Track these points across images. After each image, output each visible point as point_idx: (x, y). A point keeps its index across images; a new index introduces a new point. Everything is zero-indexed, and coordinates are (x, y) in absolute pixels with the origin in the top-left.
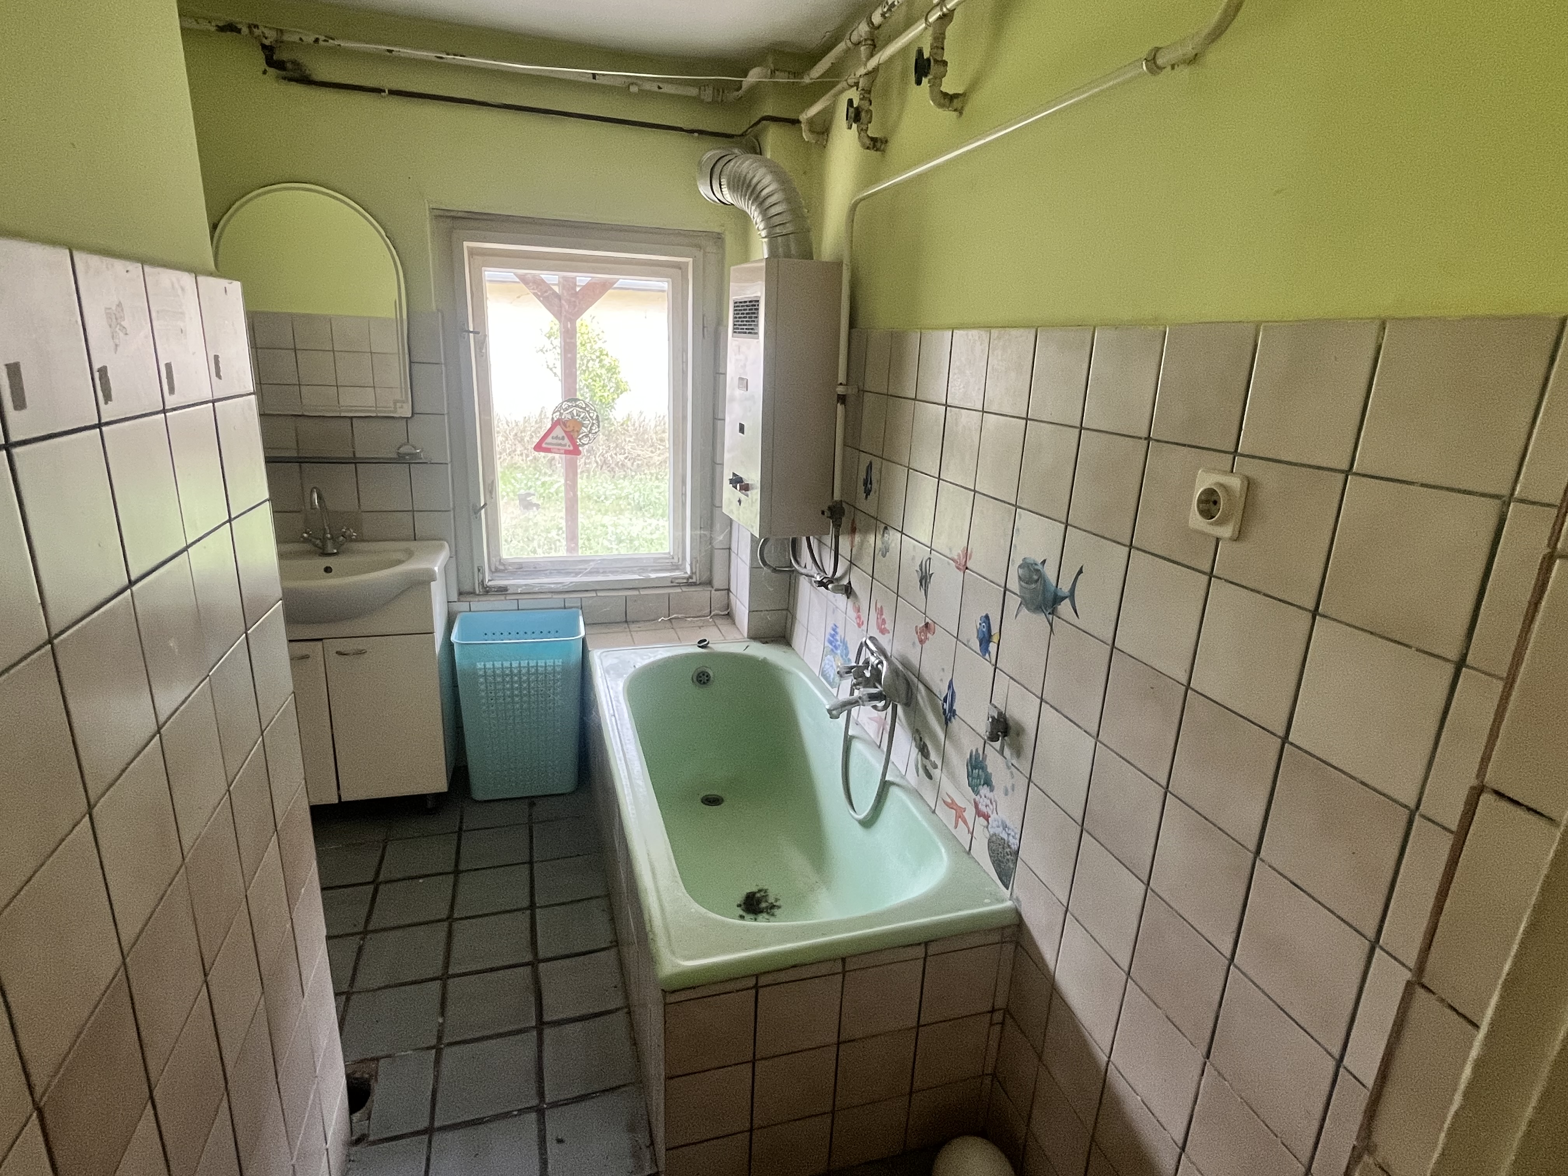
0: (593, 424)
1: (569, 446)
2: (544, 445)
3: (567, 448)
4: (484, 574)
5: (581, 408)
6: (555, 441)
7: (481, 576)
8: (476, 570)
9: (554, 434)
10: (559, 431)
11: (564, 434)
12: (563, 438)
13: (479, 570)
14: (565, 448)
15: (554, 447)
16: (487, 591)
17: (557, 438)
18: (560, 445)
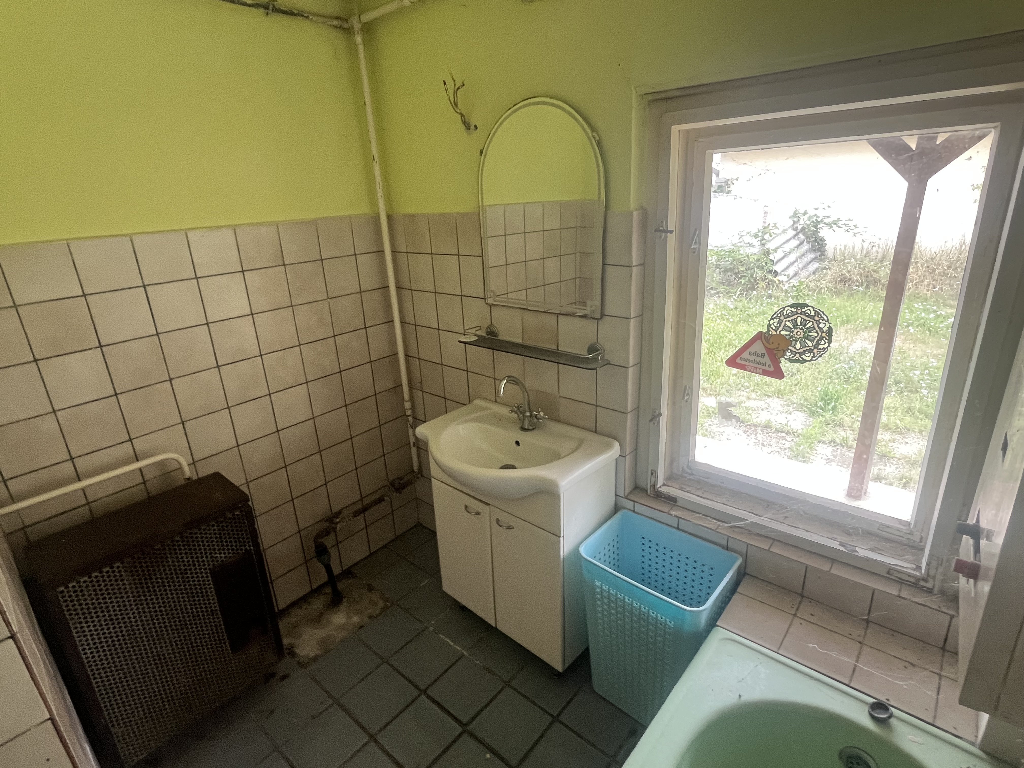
0: (822, 338)
1: (769, 366)
2: (738, 361)
3: (767, 368)
4: (656, 477)
5: (809, 316)
6: (752, 358)
7: (653, 479)
8: (650, 473)
9: (752, 349)
10: (758, 347)
11: (765, 352)
12: (763, 356)
13: (652, 474)
14: (763, 367)
15: (750, 364)
16: (658, 496)
17: (755, 354)
18: (759, 363)
